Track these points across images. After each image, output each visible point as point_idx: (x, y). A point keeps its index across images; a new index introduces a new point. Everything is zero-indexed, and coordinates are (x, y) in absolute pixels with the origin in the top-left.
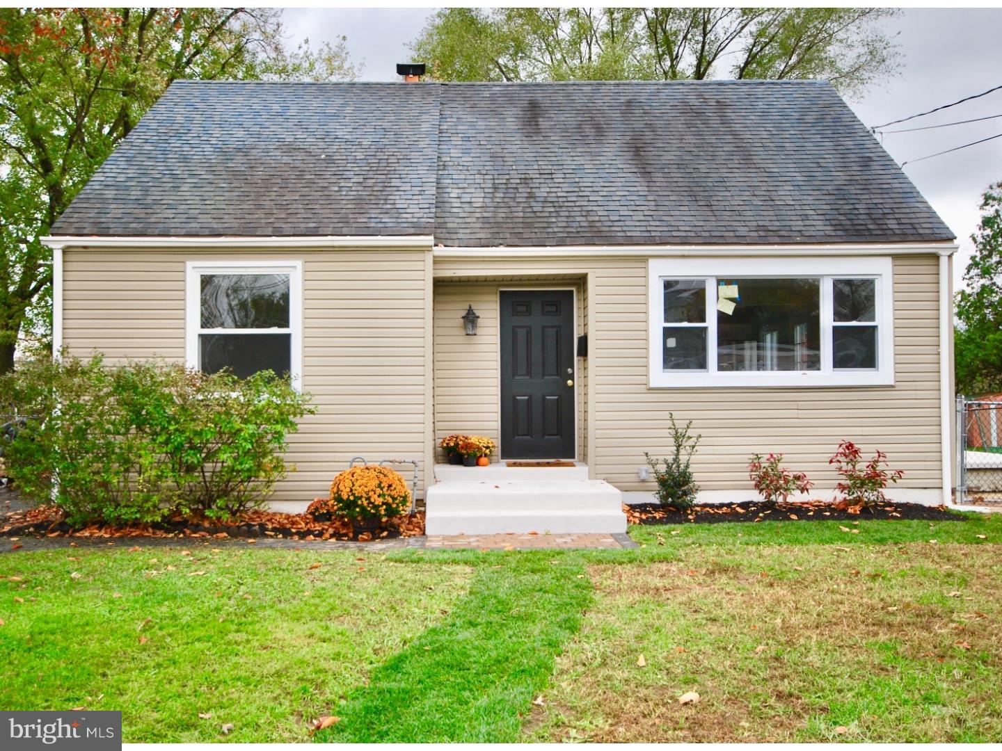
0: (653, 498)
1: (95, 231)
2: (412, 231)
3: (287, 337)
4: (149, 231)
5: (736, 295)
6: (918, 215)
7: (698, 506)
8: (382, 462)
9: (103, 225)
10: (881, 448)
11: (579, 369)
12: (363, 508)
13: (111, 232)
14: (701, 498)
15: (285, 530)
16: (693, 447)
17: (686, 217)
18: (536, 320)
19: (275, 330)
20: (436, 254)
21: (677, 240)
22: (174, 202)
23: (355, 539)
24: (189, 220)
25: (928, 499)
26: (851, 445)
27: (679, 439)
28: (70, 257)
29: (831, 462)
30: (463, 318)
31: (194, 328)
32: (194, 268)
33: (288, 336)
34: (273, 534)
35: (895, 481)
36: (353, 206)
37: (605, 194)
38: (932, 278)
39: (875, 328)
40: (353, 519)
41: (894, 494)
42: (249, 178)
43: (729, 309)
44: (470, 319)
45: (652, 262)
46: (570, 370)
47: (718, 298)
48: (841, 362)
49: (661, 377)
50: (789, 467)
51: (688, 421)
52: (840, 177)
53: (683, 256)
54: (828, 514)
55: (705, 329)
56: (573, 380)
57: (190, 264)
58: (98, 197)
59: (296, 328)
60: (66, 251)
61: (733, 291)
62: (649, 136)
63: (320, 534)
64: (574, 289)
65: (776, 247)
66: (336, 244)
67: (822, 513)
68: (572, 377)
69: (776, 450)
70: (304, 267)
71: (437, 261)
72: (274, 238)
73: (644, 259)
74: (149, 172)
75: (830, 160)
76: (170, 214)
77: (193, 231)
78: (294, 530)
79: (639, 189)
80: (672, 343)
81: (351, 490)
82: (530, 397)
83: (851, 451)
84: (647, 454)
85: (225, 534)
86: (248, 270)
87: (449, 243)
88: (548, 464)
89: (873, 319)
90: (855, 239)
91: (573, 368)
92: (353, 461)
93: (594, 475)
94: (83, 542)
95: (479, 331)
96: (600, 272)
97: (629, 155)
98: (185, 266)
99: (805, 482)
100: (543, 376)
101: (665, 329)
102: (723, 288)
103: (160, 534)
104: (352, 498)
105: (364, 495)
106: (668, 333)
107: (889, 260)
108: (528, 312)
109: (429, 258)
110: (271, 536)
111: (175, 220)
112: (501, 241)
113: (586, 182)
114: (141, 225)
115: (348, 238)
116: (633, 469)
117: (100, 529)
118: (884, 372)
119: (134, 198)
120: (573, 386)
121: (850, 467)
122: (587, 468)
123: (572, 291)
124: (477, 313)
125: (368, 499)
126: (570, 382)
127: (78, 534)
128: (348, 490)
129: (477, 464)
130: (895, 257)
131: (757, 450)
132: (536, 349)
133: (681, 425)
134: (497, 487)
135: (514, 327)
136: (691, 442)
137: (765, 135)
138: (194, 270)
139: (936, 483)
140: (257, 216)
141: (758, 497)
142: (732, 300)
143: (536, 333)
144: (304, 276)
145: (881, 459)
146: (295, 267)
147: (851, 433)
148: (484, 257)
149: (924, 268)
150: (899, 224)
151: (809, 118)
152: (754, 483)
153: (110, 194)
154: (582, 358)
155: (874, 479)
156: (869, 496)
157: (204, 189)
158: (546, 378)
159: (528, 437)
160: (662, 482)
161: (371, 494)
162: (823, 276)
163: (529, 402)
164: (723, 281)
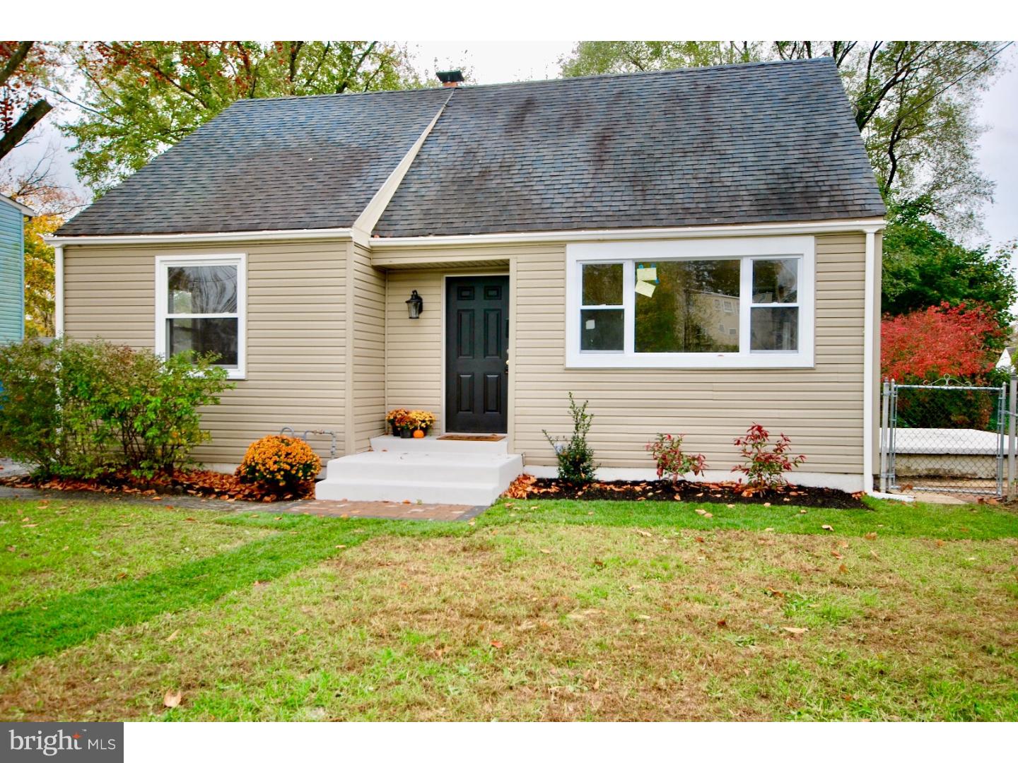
0: (553, 473)
1: (87, 231)
5: (655, 278)
6: (856, 192)
7: (598, 482)
8: (306, 432)
9: (97, 226)
10: (786, 431)
14: (603, 475)
16: (588, 426)
17: (617, 202)
18: (480, 304)
19: (227, 315)
20: (372, 244)
21: (595, 225)
22: (164, 205)
23: (260, 500)
24: (163, 220)
25: (847, 485)
26: (759, 428)
27: (580, 420)
28: (70, 254)
29: (736, 444)
30: (407, 302)
31: (162, 313)
32: (162, 261)
33: (235, 320)
34: (195, 492)
35: (798, 464)
38: (857, 257)
39: (795, 310)
41: (792, 478)
42: (238, 181)
43: (649, 291)
45: (569, 246)
46: (505, 350)
47: (636, 281)
48: (759, 344)
49: (577, 358)
50: (687, 449)
51: (585, 401)
53: (599, 241)
54: (719, 496)
55: (622, 311)
57: (158, 258)
58: (109, 202)
59: (241, 312)
60: (66, 249)
61: (652, 274)
62: (621, 125)
66: (270, 237)
67: (732, 494)
70: (248, 258)
71: (380, 250)
73: (562, 244)
76: (152, 215)
79: (585, 176)
80: (591, 325)
82: (473, 375)
83: (759, 434)
84: (544, 431)
85: (153, 491)
86: (204, 262)
87: (385, 234)
89: (794, 300)
90: (775, 218)
91: (508, 349)
92: (283, 431)
95: (425, 315)
96: (522, 258)
97: (593, 145)
98: (155, 261)
99: (701, 463)
100: (485, 356)
101: (582, 311)
102: (641, 271)
106: (586, 315)
107: (812, 239)
108: (471, 298)
109: (350, 249)
110: (206, 497)
111: (153, 221)
112: (431, 231)
113: (540, 172)
118: (803, 355)
119: (135, 202)
120: (508, 365)
121: (755, 449)
124: (422, 297)
126: (507, 362)
129: (412, 436)
130: (818, 235)
131: (663, 430)
132: (478, 331)
135: (459, 311)
137: (738, 117)
138: (162, 265)
139: (856, 468)
140: (218, 215)
141: (651, 475)
142: (651, 282)
143: (479, 317)
144: (247, 266)
145: (786, 442)
146: (241, 259)
147: (761, 416)
148: (416, 246)
149: (853, 246)
152: (657, 461)
153: (120, 200)
158: (487, 357)
159: (471, 413)
160: (562, 458)
161: (267, 460)
162: (742, 257)
163: (472, 380)
164: (639, 264)
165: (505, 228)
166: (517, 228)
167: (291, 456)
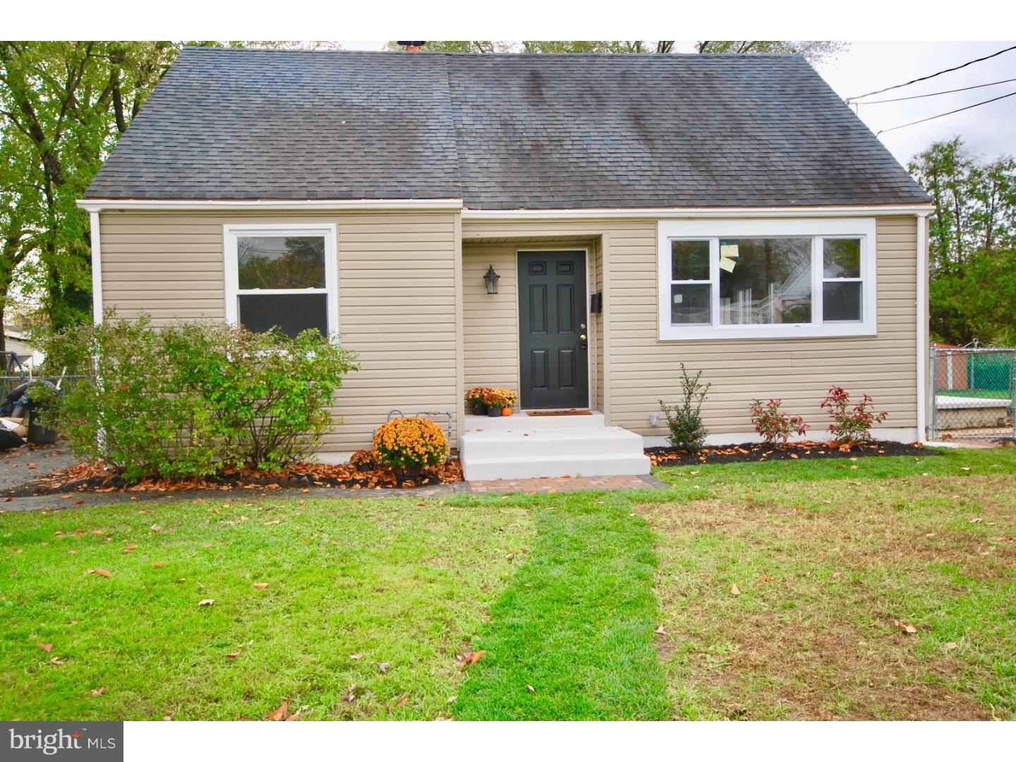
0: (665, 442)
1: (131, 194)
2: (441, 194)
3: (323, 297)
4: (185, 195)
5: (737, 254)
6: (897, 180)
7: (706, 448)
8: (417, 414)
9: (138, 189)
10: (868, 392)
11: (592, 324)
12: (407, 457)
13: (147, 195)
14: (711, 440)
15: (331, 479)
16: (703, 394)
17: (691, 182)
18: (552, 279)
19: (311, 291)
20: (463, 216)
21: (684, 203)
22: (205, 166)
23: (399, 486)
24: (223, 184)
25: (905, 437)
26: (841, 390)
27: (690, 387)
28: (107, 220)
29: (823, 406)
30: (484, 277)
31: (233, 289)
32: (230, 230)
34: (321, 483)
35: (880, 422)
36: (381, 171)
37: (611, 160)
38: (910, 237)
39: (859, 283)
40: (396, 468)
41: (878, 434)
42: (275, 143)
43: (730, 267)
44: (491, 278)
45: (660, 223)
46: (583, 326)
47: (720, 258)
48: (829, 314)
49: (670, 331)
50: (787, 411)
51: (698, 371)
52: (824, 145)
53: (690, 218)
54: (823, 452)
55: (709, 286)
56: (586, 335)
57: (227, 227)
58: (129, 160)
59: (331, 288)
60: (102, 214)
61: (734, 251)
62: (645, 106)
63: (365, 484)
64: (586, 250)
65: (774, 209)
67: (816, 452)
68: (584, 332)
69: (775, 396)
70: (338, 229)
71: (466, 223)
72: (309, 202)
73: (654, 221)
74: (175, 137)
75: (813, 129)
76: (202, 177)
77: (229, 194)
78: (340, 480)
79: (644, 155)
80: (679, 299)
81: (396, 441)
82: (547, 350)
83: (840, 395)
84: (661, 402)
85: (276, 485)
86: (284, 232)
87: (472, 206)
88: (566, 413)
89: (858, 275)
90: (843, 201)
91: (585, 323)
92: (391, 413)
93: (610, 423)
94: (142, 496)
95: (500, 290)
96: (613, 234)
97: (630, 124)
98: (222, 229)
99: (802, 425)
100: (558, 332)
101: (673, 286)
102: (724, 247)
103: (213, 486)
104: (396, 448)
105: (409, 445)
106: (675, 290)
107: (873, 221)
108: (544, 272)
109: (458, 221)
110: (320, 486)
111: (209, 184)
112: (521, 204)
113: (594, 148)
114: (176, 189)
115: (381, 201)
116: (646, 415)
117: (154, 483)
118: (867, 324)
119: (164, 162)
120: (586, 339)
121: (840, 410)
122: (602, 416)
123: (584, 252)
124: (497, 273)
125: (412, 448)
126: (583, 337)
127: (133, 489)
128: (393, 440)
129: (502, 415)
130: (879, 218)
131: (758, 396)
132: (552, 308)
133: (691, 374)
134: (526, 435)
135: (530, 286)
136: (702, 390)
137: (751, 105)
138: (232, 235)
139: (912, 422)
140: (288, 180)
141: (758, 439)
142: (733, 259)
143: (552, 292)
144: (338, 238)
145: (867, 402)
146: (330, 229)
147: (839, 380)
148: (506, 219)
149: (905, 228)
150: (880, 188)
151: (789, 90)
152: (755, 426)
153: (140, 158)
154: (594, 314)
155: (863, 421)
156: (857, 435)
157: (232, 154)
158: (561, 333)
159: (546, 389)
160: (674, 427)
161: (415, 444)
162: (814, 236)
163: (546, 355)
164: (725, 241)
165: (597, 204)
166: (609, 204)
167: (433, 438)
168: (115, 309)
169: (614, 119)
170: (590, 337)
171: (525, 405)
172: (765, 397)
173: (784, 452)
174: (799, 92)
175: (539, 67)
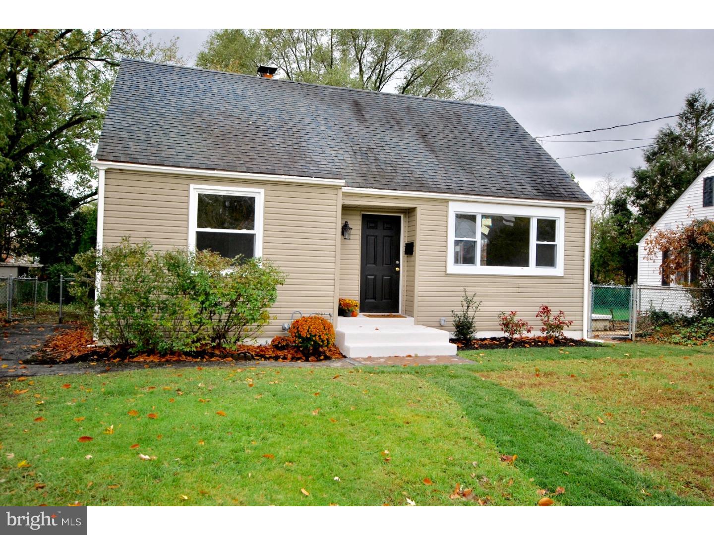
1: (128, 160)
2: (331, 176)
3: (252, 236)
4: (165, 163)
5: (491, 225)
6: (573, 187)
7: (476, 340)
8: (311, 314)
9: (132, 156)
10: (562, 309)
11: (404, 261)
12: (315, 342)
13: (140, 161)
14: (479, 335)
15: (261, 354)
16: (476, 308)
17: (463, 179)
18: (380, 232)
19: (244, 231)
20: (343, 190)
21: (464, 192)
22: (171, 144)
23: (307, 360)
24: (188, 158)
25: (576, 336)
26: (547, 308)
27: (469, 303)
28: (112, 175)
29: (537, 316)
30: (343, 229)
31: (193, 228)
32: (193, 188)
34: (258, 358)
35: (568, 326)
36: (287, 157)
37: (416, 161)
38: (582, 221)
39: (555, 246)
40: (306, 348)
41: (568, 334)
42: (211, 132)
43: (486, 231)
44: (346, 229)
45: (450, 203)
46: (397, 262)
47: (482, 226)
48: (539, 263)
49: (453, 268)
50: (520, 318)
51: (474, 293)
52: (530, 164)
53: (467, 201)
54: (540, 343)
55: (475, 242)
56: (399, 268)
57: (192, 186)
58: (117, 136)
59: (259, 230)
60: (106, 171)
61: (489, 222)
62: (426, 130)
63: (285, 358)
64: (402, 216)
65: (513, 199)
68: (398, 266)
69: (514, 309)
70: (265, 193)
71: (345, 194)
72: (249, 174)
73: (446, 201)
74: (142, 121)
75: (521, 153)
76: (171, 152)
77: (195, 165)
78: (267, 356)
79: (433, 160)
80: (458, 249)
81: (308, 331)
82: (376, 276)
83: (546, 310)
84: (453, 311)
85: (231, 359)
86: (230, 192)
88: (388, 316)
89: (554, 241)
90: (548, 198)
91: (399, 261)
92: (294, 313)
93: (417, 323)
94: (140, 365)
95: (352, 237)
96: (423, 207)
97: (421, 140)
98: (189, 188)
99: (529, 327)
100: (383, 265)
101: (455, 241)
102: (484, 220)
103: (189, 358)
104: (309, 336)
105: (318, 334)
106: (457, 243)
107: (563, 211)
108: (375, 228)
109: (340, 194)
110: (258, 360)
111: (179, 157)
112: (371, 185)
113: (404, 153)
114: (158, 158)
115: (295, 177)
116: (437, 319)
117: (149, 356)
118: (558, 270)
119: (142, 139)
120: (399, 272)
121: (546, 319)
122: (413, 319)
123: (400, 217)
124: (350, 226)
125: (320, 336)
126: (397, 269)
127: (135, 360)
128: (306, 331)
129: (352, 316)
130: (567, 209)
131: (503, 309)
132: (379, 249)
133: (470, 295)
134: (377, 329)
135: (367, 236)
136: (476, 305)
137: (484, 135)
138: (195, 191)
139: (580, 327)
140: (231, 159)
141: (504, 335)
142: (488, 227)
143: (379, 241)
144: (265, 198)
145: (562, 315)
146: (259, 193)
147: (545, 301)
148: (361, 194)
149: (578, 215)
152: (501, 327)
153: (124, 135)
154: (406, 256)
155: (559, 327)
156: (556, 334)
157: (185, 137)
159: (374, 300)
160: (457, 326)
162: (532, 216)
163: (375, 280)
164: (485, 216)
165: (415, 188)
166: (422, 189)
168: (129, 237)
169: (410, 135)
170: (402, 269)
171: (362, 310)
172: (507, 311)
173: (521, 343)
174: (508, 130)
175: (357, 98)
